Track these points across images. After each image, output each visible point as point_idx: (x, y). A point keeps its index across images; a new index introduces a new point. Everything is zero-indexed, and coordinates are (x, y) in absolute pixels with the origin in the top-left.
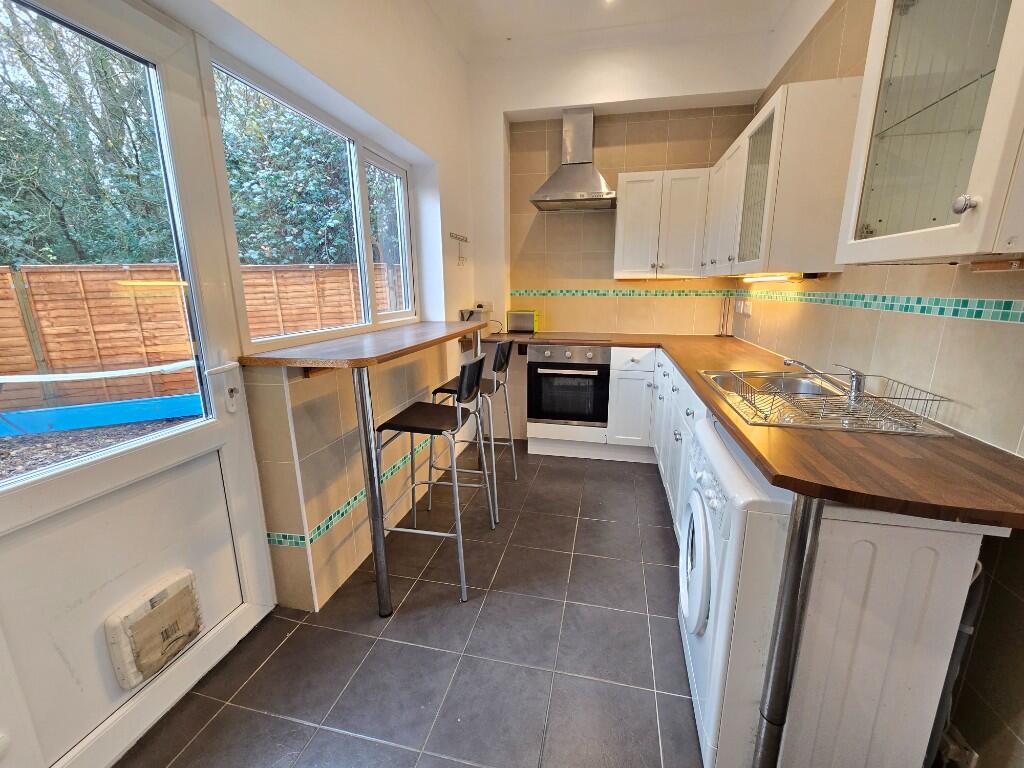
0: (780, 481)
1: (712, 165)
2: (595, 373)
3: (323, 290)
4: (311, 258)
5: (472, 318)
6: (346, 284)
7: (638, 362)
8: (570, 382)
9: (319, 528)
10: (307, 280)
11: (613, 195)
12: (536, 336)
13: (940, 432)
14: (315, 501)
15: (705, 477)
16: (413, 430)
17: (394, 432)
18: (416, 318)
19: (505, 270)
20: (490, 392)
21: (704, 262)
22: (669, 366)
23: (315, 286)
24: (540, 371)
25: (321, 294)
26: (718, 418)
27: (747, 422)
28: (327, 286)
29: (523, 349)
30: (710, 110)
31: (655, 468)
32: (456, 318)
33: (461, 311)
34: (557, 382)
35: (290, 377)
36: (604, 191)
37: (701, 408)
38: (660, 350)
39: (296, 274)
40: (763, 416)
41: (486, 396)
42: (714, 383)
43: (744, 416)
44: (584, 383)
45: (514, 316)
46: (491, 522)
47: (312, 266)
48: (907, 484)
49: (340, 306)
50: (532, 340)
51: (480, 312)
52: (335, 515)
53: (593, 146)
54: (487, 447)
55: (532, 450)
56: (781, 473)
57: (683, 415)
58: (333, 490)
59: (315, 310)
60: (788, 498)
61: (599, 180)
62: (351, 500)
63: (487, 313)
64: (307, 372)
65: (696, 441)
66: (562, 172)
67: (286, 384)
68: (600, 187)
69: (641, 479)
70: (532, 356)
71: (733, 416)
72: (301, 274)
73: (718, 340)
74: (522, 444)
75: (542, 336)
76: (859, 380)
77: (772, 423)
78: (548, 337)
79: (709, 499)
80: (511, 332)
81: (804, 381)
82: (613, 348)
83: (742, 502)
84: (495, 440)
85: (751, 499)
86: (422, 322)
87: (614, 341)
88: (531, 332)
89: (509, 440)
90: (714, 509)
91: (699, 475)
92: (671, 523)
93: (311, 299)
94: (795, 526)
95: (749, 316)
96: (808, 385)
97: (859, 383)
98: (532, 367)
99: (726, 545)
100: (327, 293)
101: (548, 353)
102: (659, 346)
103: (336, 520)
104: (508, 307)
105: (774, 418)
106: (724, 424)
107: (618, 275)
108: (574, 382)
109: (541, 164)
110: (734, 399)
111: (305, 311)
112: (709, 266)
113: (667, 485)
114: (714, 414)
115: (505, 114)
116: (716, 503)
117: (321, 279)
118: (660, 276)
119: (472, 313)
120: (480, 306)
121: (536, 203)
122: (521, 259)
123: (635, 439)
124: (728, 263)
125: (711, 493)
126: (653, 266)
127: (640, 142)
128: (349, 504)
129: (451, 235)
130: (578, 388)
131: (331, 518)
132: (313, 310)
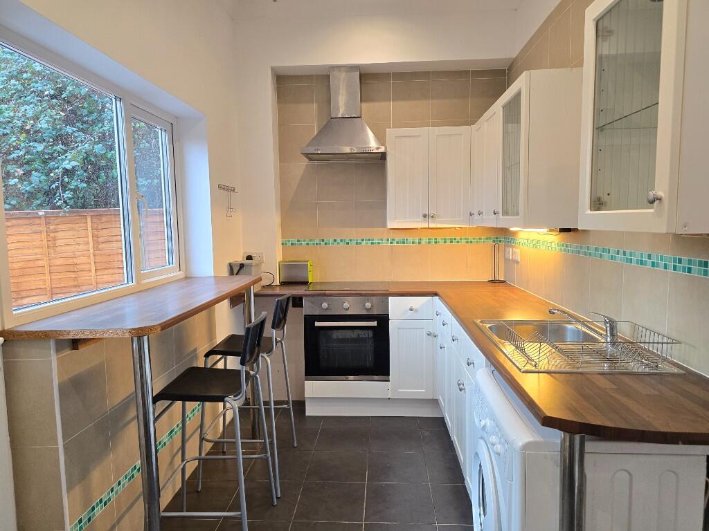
0: (548, 422)
1: (473, 123)
2: (375, 324)
3: (55, 239)
4: (39, 202)
5: (242, 271)
6: (83, 233)
7: (416, 311)
8: (349, 334)
9: (80, 521)
10: (35, 228)
11: (382, 150)
12: (311, 289)
13: (676, 370)
14: (77, 490)
15: (488, 424)
16: (185, 398)
17: (167, 403)
18: (181, 274)
19: (275, 219)
20: (269, 351)
21: (473, 212)
22: (448, 315)
23: (44, 235)
24: (317, 324)
25: (52, 243)
26: (495, 366)
27: (520, 370)
28: (59, 235)
29: (298, 301)
30: (467, 72)
31: (442, 421)
32: (225, 272)
33: (230, 264)
34: (336, 335)
35: (58, 350)
36: (373, 144)
37: (480, 358)
38: (437, 297)
39: (21, 222)
40: (533, 363)
41: (265, 355)
42: (490, 333)
43: (517, 364)
44: (363, 334)
45: (287, 267)
46: (272, 498)
47: (41, 213)
48: (645, 416)
49: (74, 257)
50: (307, 293)
51: (250, 265)
52: (97, 505)
53: (361, 101)
54: (268, 411)
55: (311, 411)
56: (549, 415)
57: (465, 365)
58: (96, 475)
59: (45, 263)
60: (556, 436)
61: (367, 135)
62: (115, 485)
63: (258, 265)
64: (75, 343)
65: (477, 389)
66: (331, 124)
67: (54, 358)
68: (369, 143)
69: (427, 434)
70: (308, 308)
71: (508, 365)
72: (26, 221)
73: (491, 287)
74: (300, 405)
75: (318, 288)
76: (612, 325)
77: (542, 370)
78: (323, 288)
79: (494, 445)
80: (284, 284)
81: (569, 326)
82: (390, 298)
83: (520, 444)
84: (276, 403)
85: (528, 440)
86: (187, 278)
87: (392, 290)
88: (306, 283)
89: (287, 403)
90: (498, 454)
91: (483, 423)
92: (463, 479)
93: (38, 251)
94: (565, 461)
95: (518, 262)
96: (573, 331)
97: (612, 329)
98: (309, 320)
99: (511, 486)
100: (58, 242)
101: (325, 305)
102: (436, 294)
103: (98, 511)
104: (279, 258)
105: (543, 365)
106: (500, 373)
107: (390, 225)
108: (354, 334)
109: (309, 117)
110: (509, 348)
111: (31, 264)
112: (476, 217)
113: (455, 438)
114: (493, 364)
115: (272, 69)
116: (499, 448)
117: (52, 227)
118: (431, 226)
119: (242, 266)
120: (249, 258)
121: (306, 155)
122: (291, 208)
123: (420, 392)
124: (493, 216)
125: (494, 439)
126: (425, 216)
127: (404, 99)
128: (112, 490)
129: (220, 187)
130: (358, 340)
131: (93, 509)
132: (40, 263)
